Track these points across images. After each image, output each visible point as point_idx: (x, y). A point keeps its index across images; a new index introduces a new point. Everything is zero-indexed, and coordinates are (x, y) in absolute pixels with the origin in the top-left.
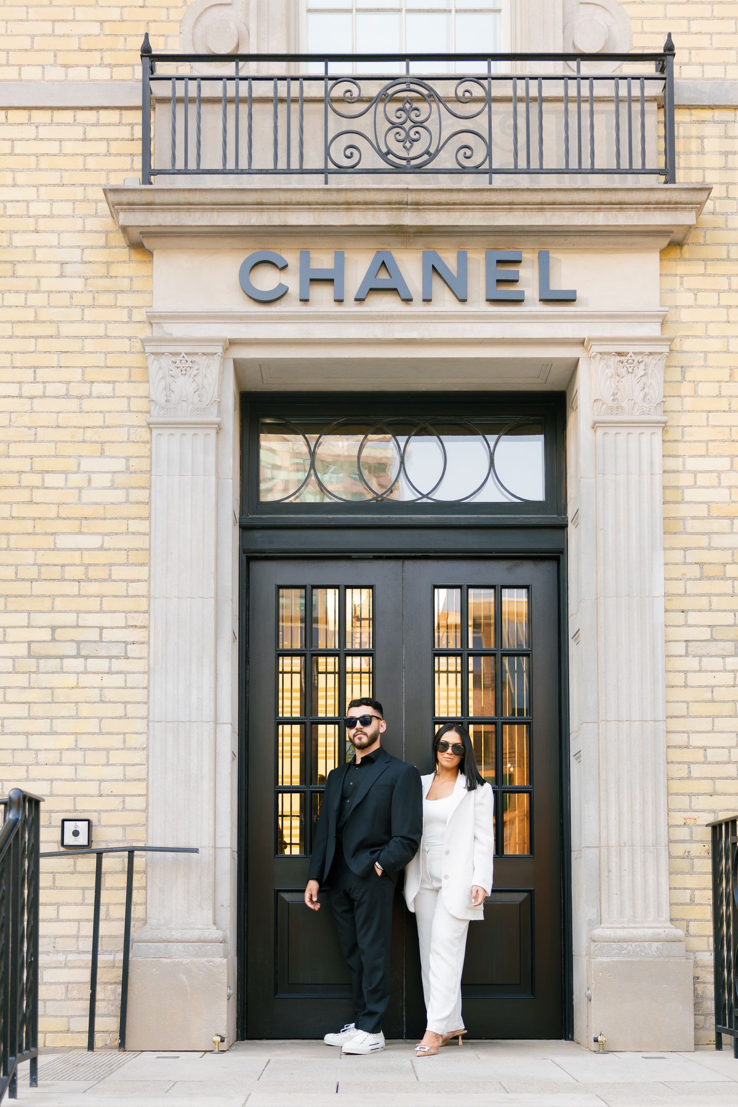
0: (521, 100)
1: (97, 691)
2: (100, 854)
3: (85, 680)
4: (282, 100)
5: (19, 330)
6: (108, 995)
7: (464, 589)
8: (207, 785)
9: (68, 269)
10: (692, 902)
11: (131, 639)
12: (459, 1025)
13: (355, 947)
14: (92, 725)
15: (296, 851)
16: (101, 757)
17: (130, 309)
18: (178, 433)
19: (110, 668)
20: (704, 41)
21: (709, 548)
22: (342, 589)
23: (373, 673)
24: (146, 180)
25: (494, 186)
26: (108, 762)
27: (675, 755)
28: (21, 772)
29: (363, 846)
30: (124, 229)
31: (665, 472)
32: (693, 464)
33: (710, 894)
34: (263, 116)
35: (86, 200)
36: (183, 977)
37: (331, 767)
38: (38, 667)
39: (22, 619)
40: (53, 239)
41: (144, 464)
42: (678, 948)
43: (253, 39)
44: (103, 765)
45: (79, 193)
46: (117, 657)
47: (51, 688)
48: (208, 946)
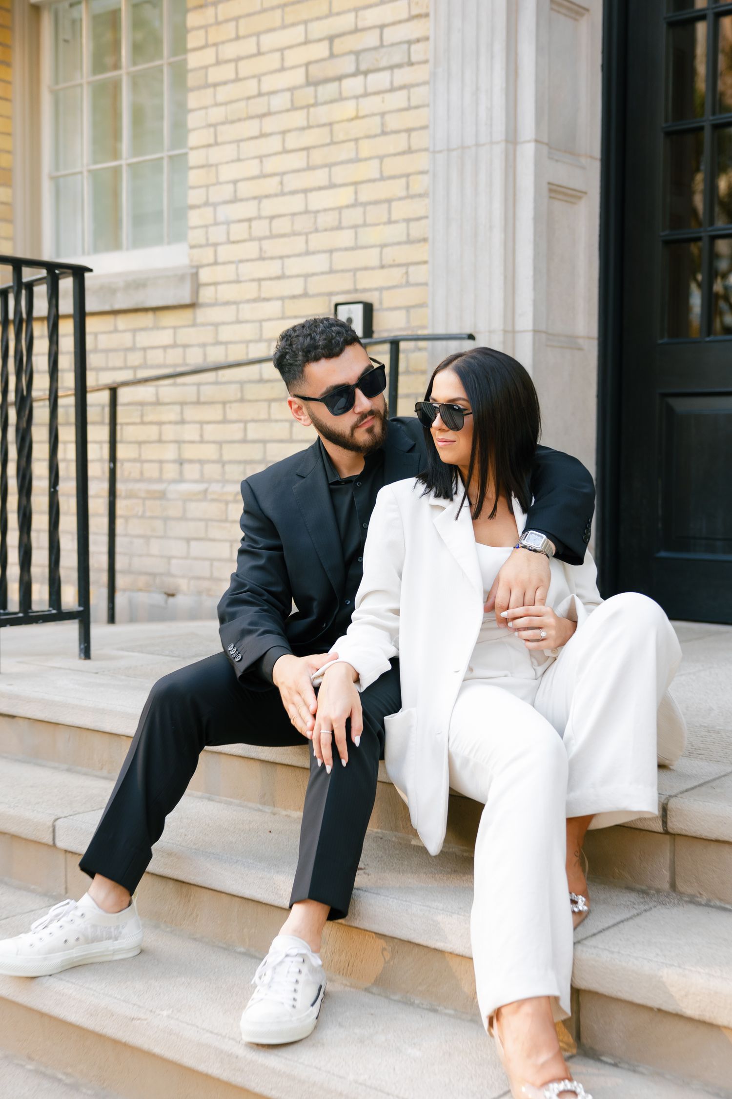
1: (378, 119)
3: (365, 106)
8: (498, 236)
11: (414, 36)
14: (370, 170)
16: (383, 212)
19: (392, 83)
26: (389, 218)
28: (300, 242)
38: (316, 97)
39: (297, 34)
44: (384, 224)
46: (399, 66)
47: (331, 124)
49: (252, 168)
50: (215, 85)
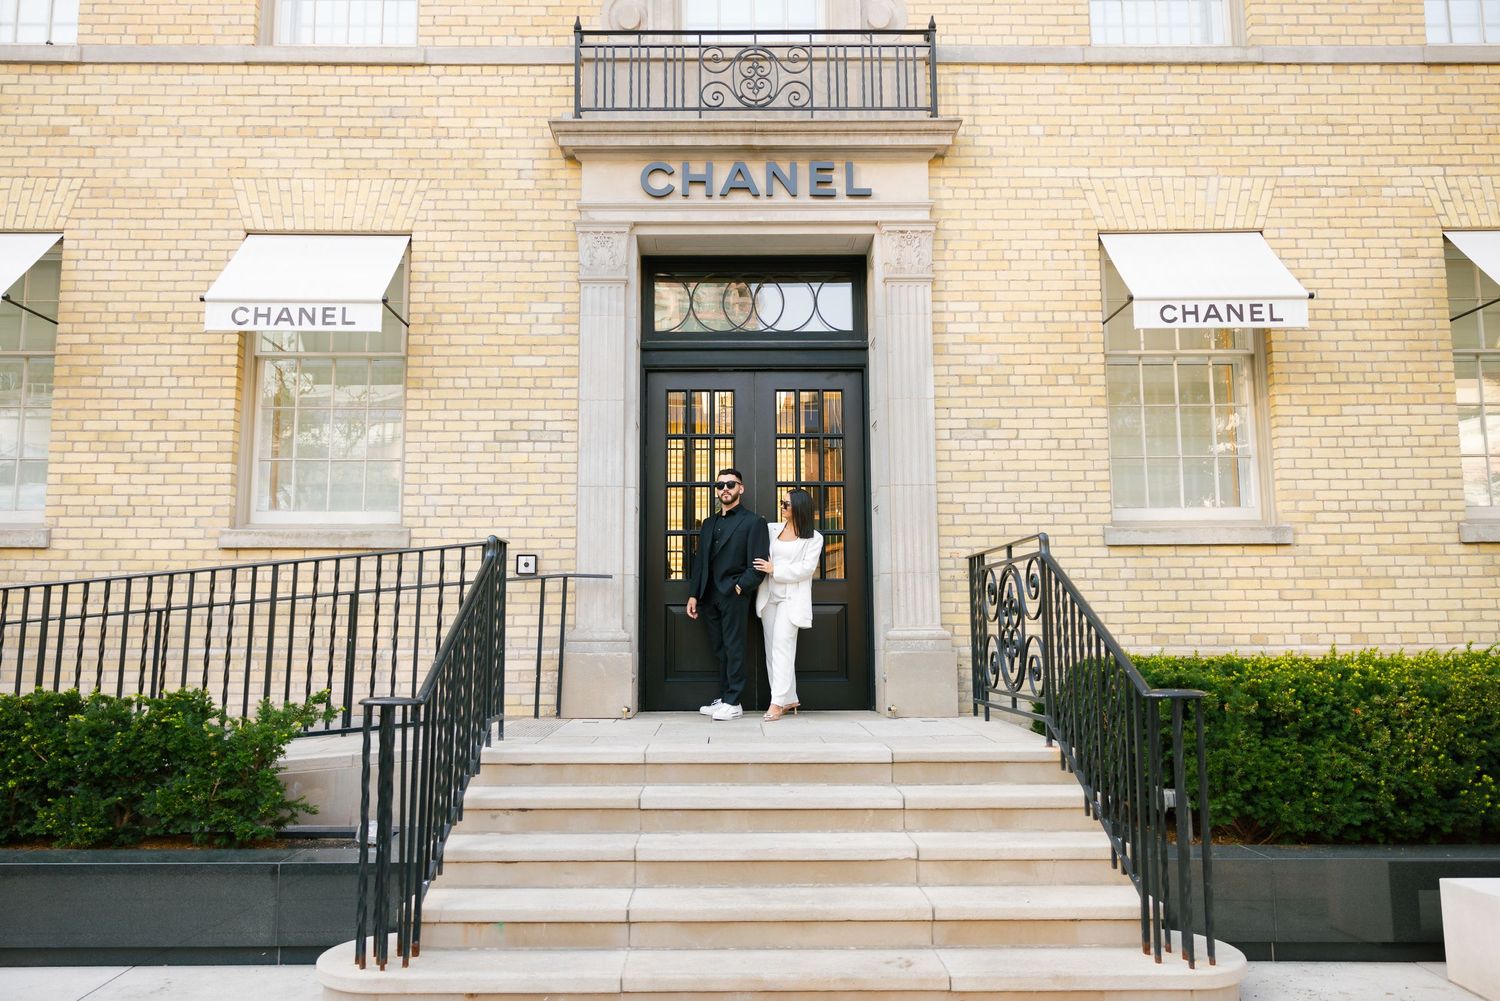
0: (832, 59)
1: (542, 465)
2: (543, 580)
3: (534, 457)
4: (670, 60)
5: (490, 216)
6: (549, 679)
7: (797, 392)
8: (618, 531)
9: (524, 174)
10: (956, 612)
11: (566, 429)
12: (795, 700)
13: (721, 644)
14: (538, 489)
15: (680, 576)
16: (545, 511)
17: (566, 201)
18: (598, 286)
19: (551, 448)
20: (957, 19)
21: (965, 365)
22: (712, 392)
23: (733, 449)
24: (578, 115)
25: (814, 119)
26: (549, 514)
27: (943, 509)
28: (488, 521)
29: (728, 574)
30: (562, 148)
31: (934, 312)
32: (953, 307)
33: (969, 605)
34: (657, 71)
35: (535, 127)
36: (601, 666)
37: (704, 517)
38: (501, 448)
39: (490, 415)
40: (513, 153)
41: (575, 308)
42: (947, 645)
43: (650, 19)
44: (545, 517)
45: (531, 122)
46: (556, 441)
47: (510, 463)
48: (619, 645)
49: (456, 479)
50: (428, 431)
